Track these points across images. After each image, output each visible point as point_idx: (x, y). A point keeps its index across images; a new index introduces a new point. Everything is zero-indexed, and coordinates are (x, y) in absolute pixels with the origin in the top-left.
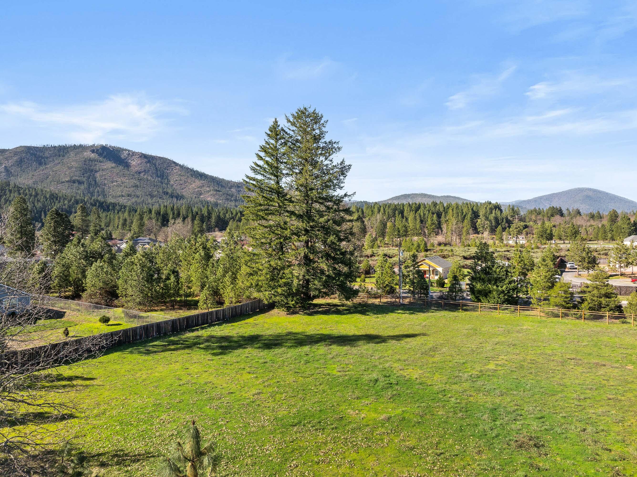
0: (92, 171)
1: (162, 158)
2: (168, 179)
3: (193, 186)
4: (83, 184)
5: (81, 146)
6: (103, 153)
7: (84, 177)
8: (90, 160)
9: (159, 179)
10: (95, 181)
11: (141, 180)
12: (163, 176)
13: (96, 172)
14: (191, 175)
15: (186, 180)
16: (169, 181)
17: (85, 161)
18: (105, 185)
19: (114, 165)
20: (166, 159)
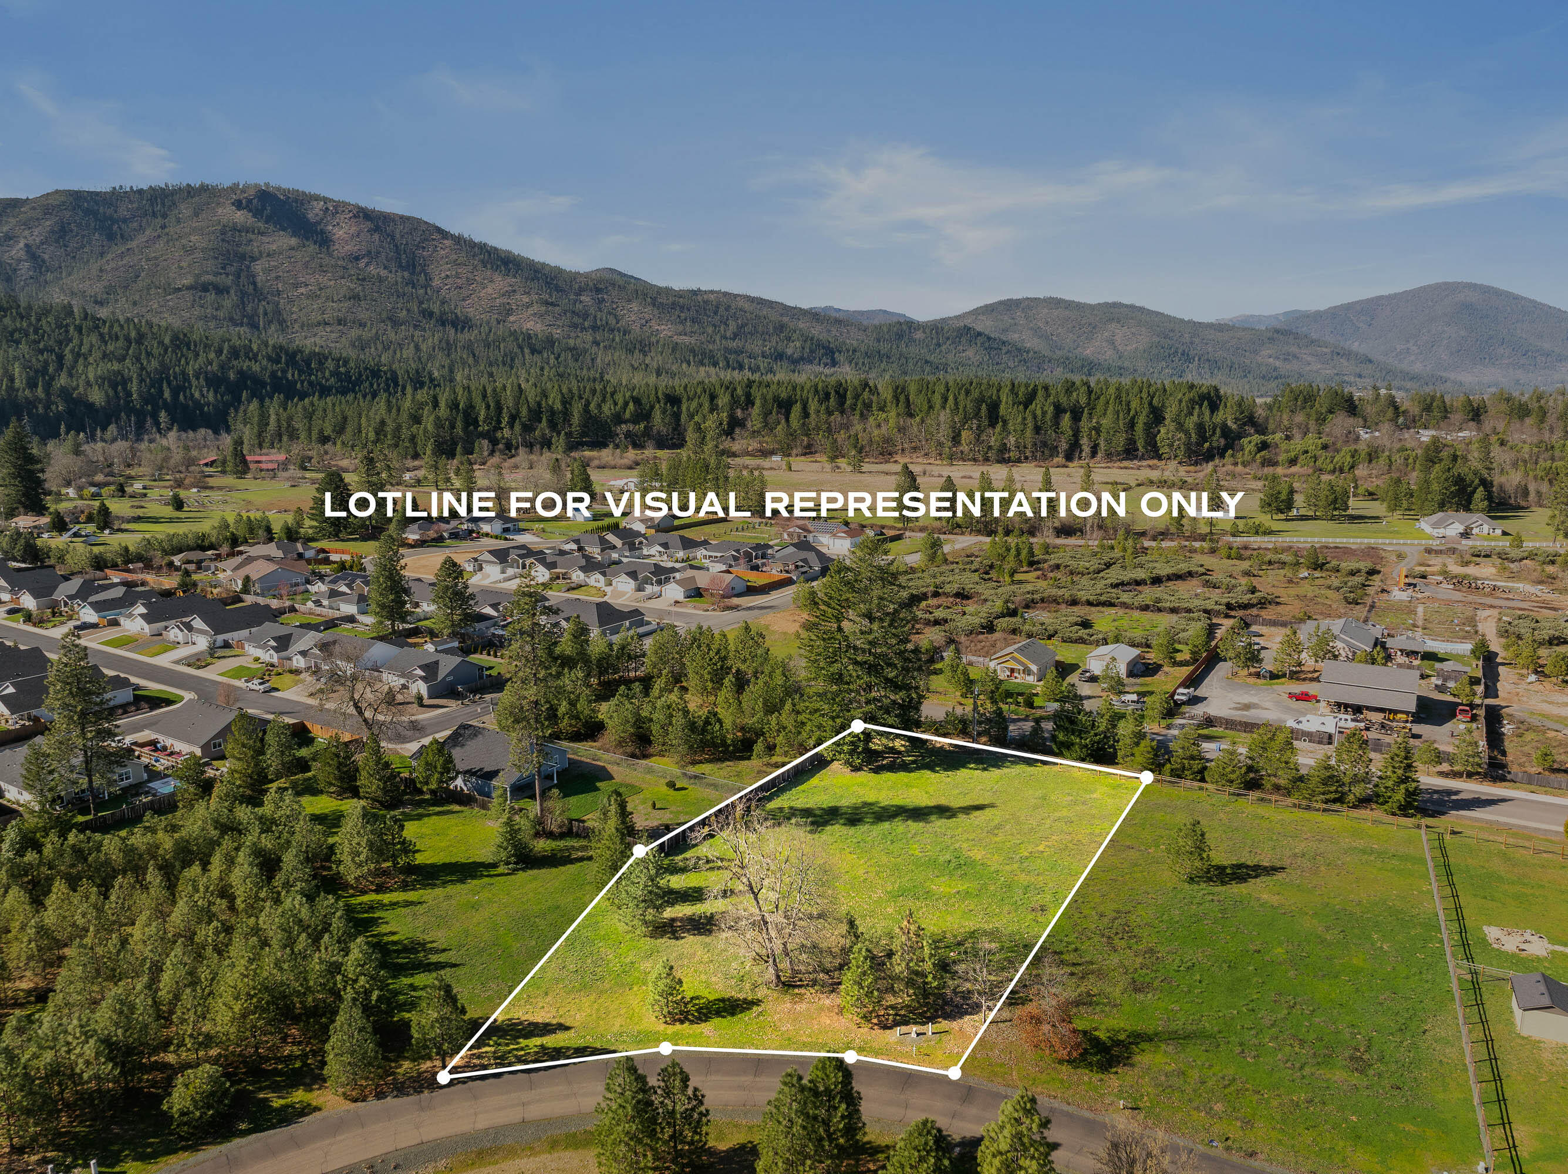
0: (242, 257)
1: (408, 218)
2: (426, 274)
3: (490, 290)
4: (228, 292)
5: (204, 189)
6: (264, 208)
7: (227, 275)
8: (235, 229)
9: (406, 274)
10: (254, 283)
11: (364, 280)
12: (414, 267)
13: (253, 259)
14: (483, 261)
15: (470, 276)
16: (429, 279)
17: (223, 233)
18: (279, 293)
19: (294, 241)
20: (419, 221)
